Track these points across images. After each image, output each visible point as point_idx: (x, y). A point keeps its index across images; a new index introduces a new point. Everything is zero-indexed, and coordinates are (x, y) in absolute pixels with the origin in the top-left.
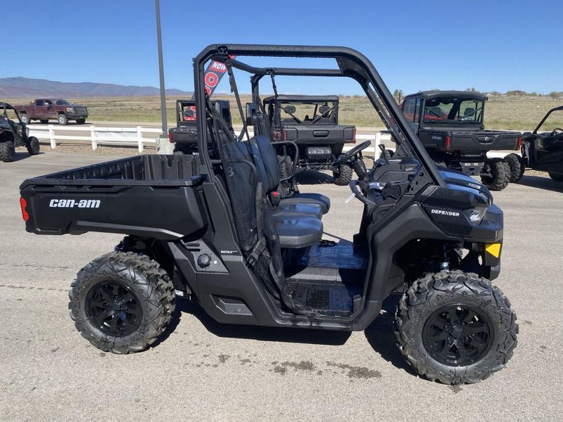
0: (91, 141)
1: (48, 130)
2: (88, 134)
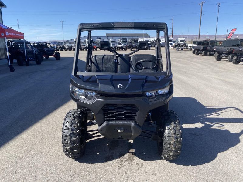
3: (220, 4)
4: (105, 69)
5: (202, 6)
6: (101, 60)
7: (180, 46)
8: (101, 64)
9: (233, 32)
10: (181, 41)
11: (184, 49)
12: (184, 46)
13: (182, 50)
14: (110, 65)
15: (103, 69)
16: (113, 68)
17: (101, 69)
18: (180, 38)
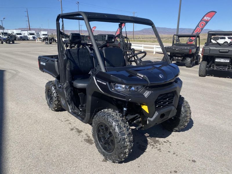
0: (153, 51)
1: (142, 46)
2: (153, 48)
3: (78, 3)
4: (82, 64)
5: (61, 2)
6: (77, 55)
7: (49, 40)
8: (77, 59)
9: (94, 29)
10: (43, 35)
11: (52, 43)
12: (53, 40)
13: (51, 43)
14: (86, 60)
15: (80, 64)
16: (90, 62)
17: (78, 65)
18: (42, 32)
